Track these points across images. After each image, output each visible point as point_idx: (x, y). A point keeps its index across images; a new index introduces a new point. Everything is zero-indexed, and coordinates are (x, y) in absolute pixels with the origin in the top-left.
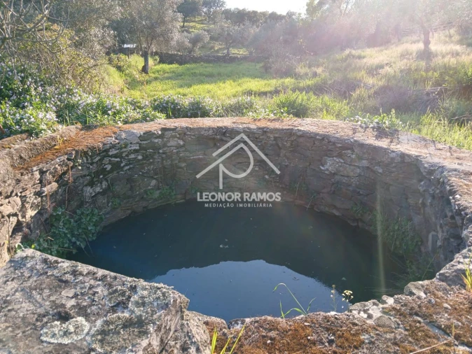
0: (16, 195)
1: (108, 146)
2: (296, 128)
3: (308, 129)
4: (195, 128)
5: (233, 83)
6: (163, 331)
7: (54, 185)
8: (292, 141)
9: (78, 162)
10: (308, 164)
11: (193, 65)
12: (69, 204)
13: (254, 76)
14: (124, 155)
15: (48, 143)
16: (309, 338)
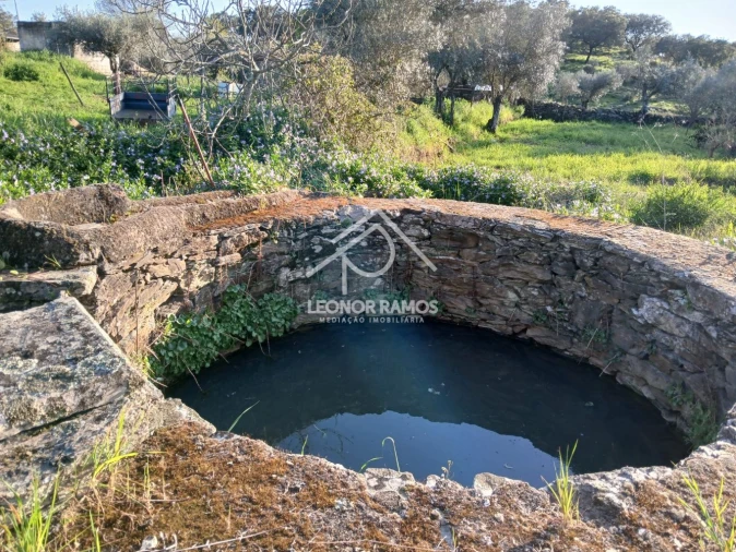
1: (320, 222)
4: (448, 215)
6: (87, 394)
7: (237, 257)
8: (597, 259)
9: (274, 234)
15: (247, 205)
16: (274, 476)
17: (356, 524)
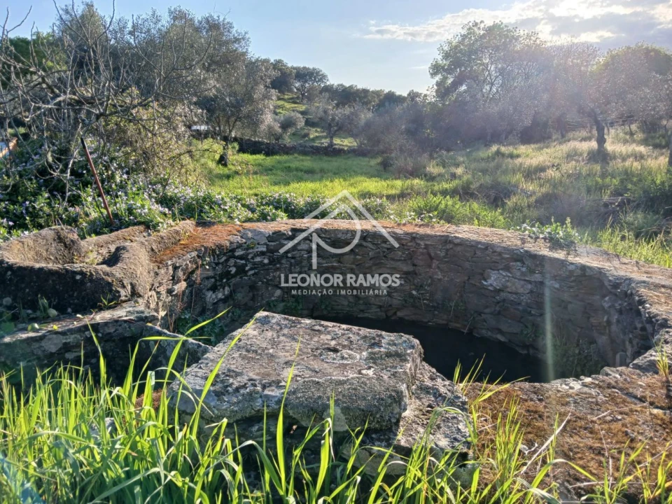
1: (234, 246)
2: (453, 235)
3: (466, 236)
4: (331, 230)
7: (184, 284)
8: (447, 250)
9: (205, 260)
10: (466, 278)
11: (285, 157)
13: (371, 175)
14: (249, 257)
15: (173, 237)
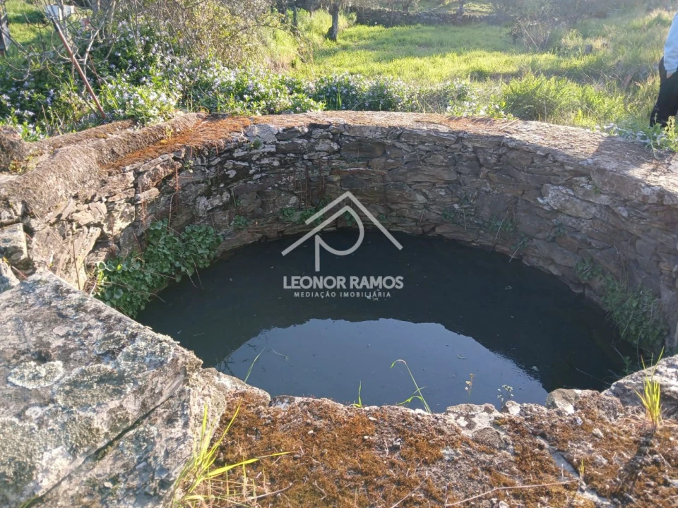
0: (100, 200)
1: (232, 146)
2: (509, 136)
3: (527, 138)
4: (355, 127)
5: (456, 58)
6: (147, 393)
7: (154, 192)
8: (500, 156)
9: (188, 163)
10: (520, 193)
11: (406, 28)
12: (173, 217)
13: (493, 48)
14: (254, 158)
15: (152, 135)
16: (366, 437)
17: (474, 471)
